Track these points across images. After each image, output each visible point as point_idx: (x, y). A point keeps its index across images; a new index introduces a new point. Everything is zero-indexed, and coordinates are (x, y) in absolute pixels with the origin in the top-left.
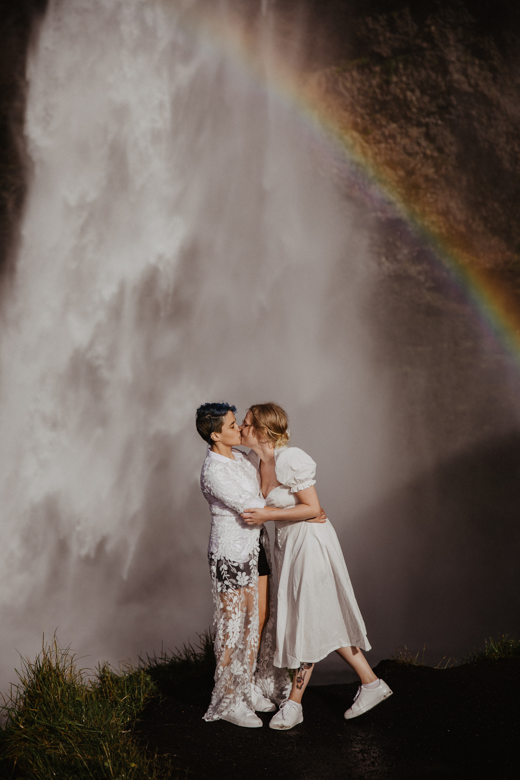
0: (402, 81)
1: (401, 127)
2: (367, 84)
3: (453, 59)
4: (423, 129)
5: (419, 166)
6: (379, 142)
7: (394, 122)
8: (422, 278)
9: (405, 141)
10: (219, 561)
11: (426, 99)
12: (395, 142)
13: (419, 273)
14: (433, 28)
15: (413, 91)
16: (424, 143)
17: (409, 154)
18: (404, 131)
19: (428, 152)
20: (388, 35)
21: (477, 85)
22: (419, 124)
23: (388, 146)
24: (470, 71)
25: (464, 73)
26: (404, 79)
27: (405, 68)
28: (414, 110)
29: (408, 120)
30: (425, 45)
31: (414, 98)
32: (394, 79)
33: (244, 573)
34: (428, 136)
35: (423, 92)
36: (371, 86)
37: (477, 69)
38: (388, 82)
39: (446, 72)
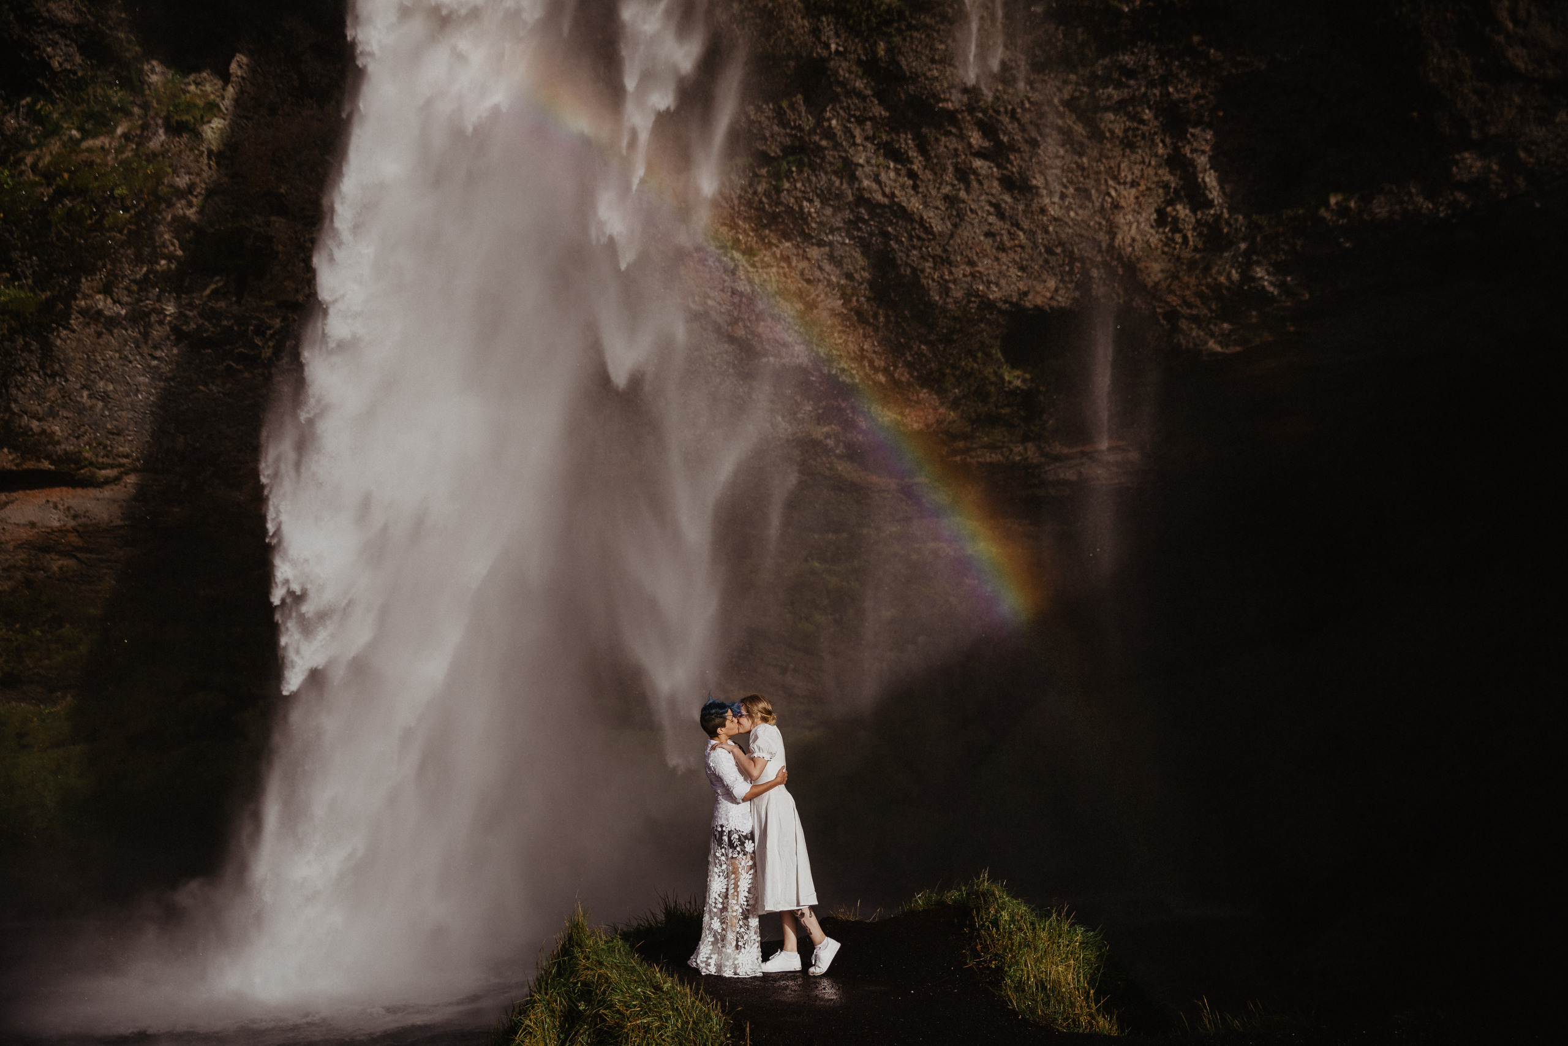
0: (796, 188)
1: (798, 246)
2: (750, 191)
3: (861, 161)
4: (827, 249)
5: (822, 296)
6: (769, 266)
7: (787, 241)
8: (830, 442)
9: (804, 264)
10: (729, 832)
11: (829, 211)
12: (790, 265)
13: (827, 436)
14: (834, 122)
15: (811, 201)
16: (828, 267)
17: (809, 281)
18: (801, 252)
19: (834, 279)
20: (776, 128)
21: (893, 195)
22: (820, 244)
23: (781, 271)
24: (883, 177)
25: (877, 179)
26: (799, 185)
27: (800, 172)
28: (814, 225)
29: (807, 237)
30: (824, 143)
31: (812, 210)
32: (787, 185)
33: (751, 841)
34: (831, 258)
35: (824, 202)
36: (755, 193)
37: (892, 175)
38: (778, 190)
39: (853, 178)
